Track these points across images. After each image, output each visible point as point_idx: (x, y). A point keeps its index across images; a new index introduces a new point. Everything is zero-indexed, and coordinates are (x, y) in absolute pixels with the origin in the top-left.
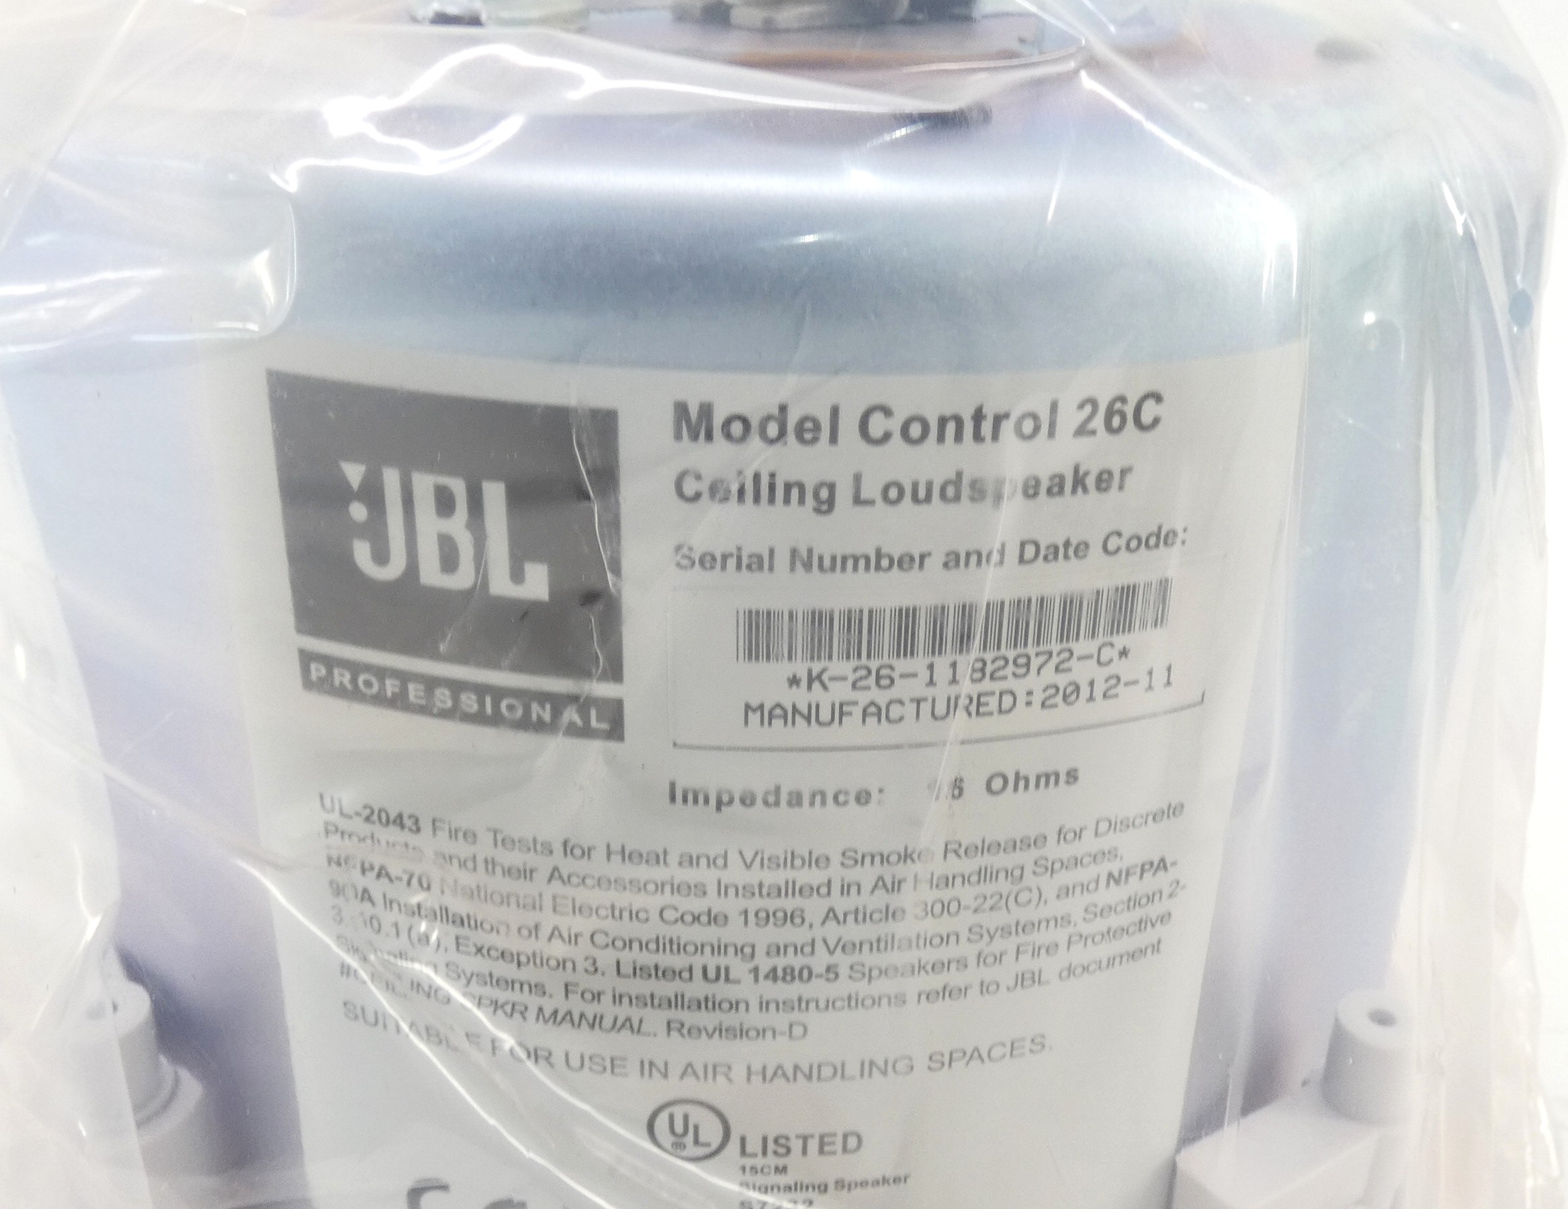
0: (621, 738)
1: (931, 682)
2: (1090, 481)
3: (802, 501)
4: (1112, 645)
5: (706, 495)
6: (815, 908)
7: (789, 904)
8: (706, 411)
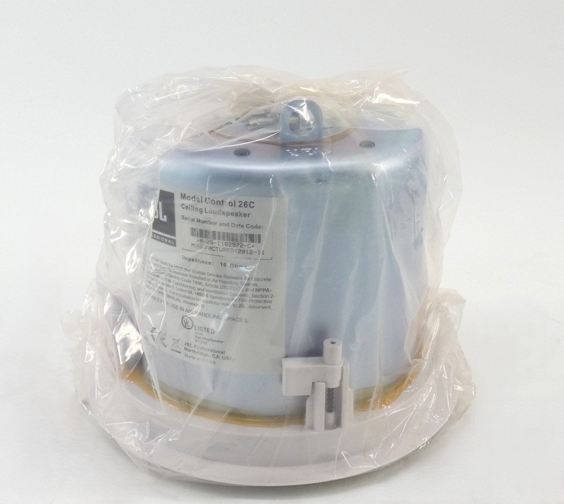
0: (176, 246)
1: (219, 245)
2: (242, 215)
3: (198, 211)
4: (250, 244)
5: (185, 208)
6: (204, 282)
7: (200, 281)
8: (185, 195)
